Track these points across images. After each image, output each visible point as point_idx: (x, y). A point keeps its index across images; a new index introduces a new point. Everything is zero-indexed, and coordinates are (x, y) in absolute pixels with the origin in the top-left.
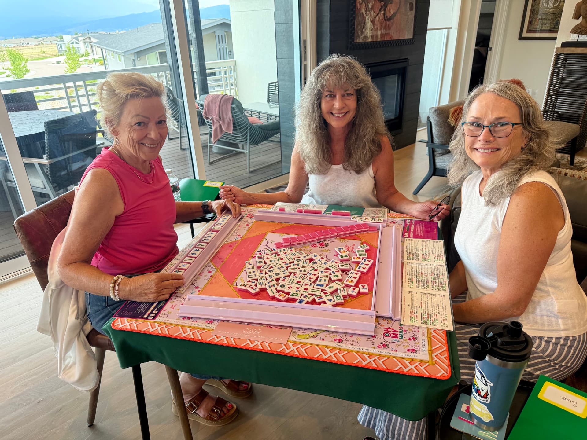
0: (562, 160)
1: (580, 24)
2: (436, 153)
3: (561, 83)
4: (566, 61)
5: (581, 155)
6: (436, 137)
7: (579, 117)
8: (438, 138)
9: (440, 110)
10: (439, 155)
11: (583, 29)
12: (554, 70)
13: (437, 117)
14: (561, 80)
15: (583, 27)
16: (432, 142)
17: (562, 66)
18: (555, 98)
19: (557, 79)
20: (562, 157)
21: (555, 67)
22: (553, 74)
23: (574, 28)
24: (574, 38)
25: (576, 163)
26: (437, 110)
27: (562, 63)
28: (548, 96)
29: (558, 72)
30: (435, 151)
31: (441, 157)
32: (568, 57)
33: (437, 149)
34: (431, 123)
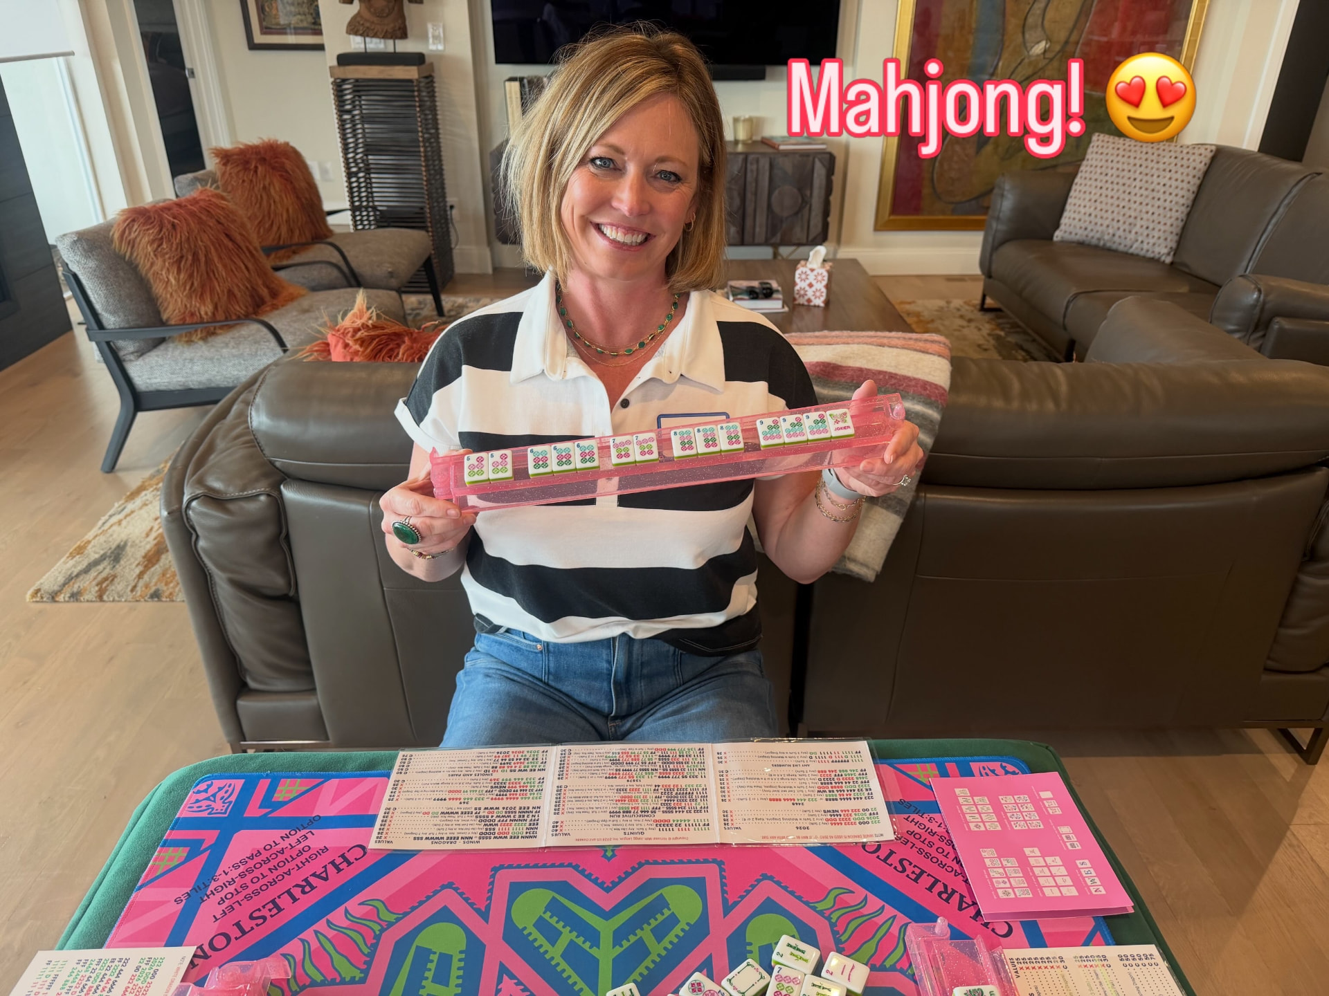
0: (422, 309)
1: (358, 14)
2: (121, 354)
3: (366, 145)
4: (360, 96)
5: (454, 292)
6: (106, 310)
7: (422, 213)
8: (113, 313)
9: (87, 240)
10: (132, 357)
11: (368, 24)
12: (340, 116)
13: (87, 257)
14: (364, 137)
15: (366, 20)
16: (100, 326)
17: (354, 107)
18: (366, 179)
19: (355, 136)
20: (420, 303)
21: (341, 111)
22: (343, 125)
23: (350, 24)
24: (356, 44)
25: (450, 311)
26: (79, 239)
27: (353, 102)
28: (350, 175)
29: (352, 120)
30: (119, 349)
31: (140, 362)
32: (361, 87)
33: (121, 343)
34: (75, 276)
